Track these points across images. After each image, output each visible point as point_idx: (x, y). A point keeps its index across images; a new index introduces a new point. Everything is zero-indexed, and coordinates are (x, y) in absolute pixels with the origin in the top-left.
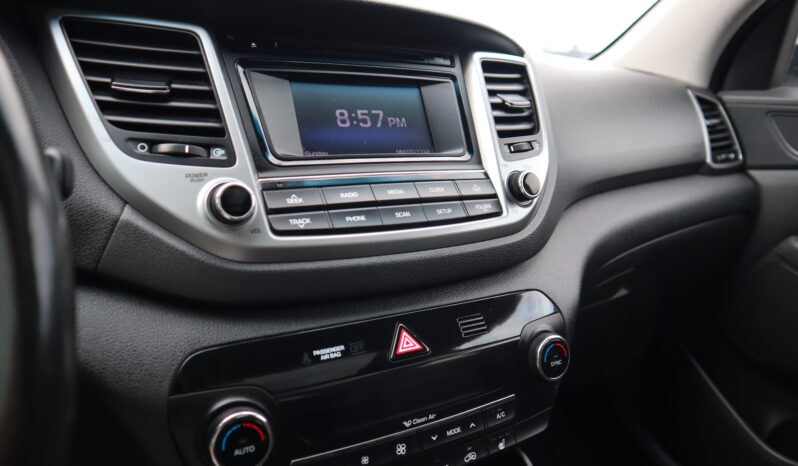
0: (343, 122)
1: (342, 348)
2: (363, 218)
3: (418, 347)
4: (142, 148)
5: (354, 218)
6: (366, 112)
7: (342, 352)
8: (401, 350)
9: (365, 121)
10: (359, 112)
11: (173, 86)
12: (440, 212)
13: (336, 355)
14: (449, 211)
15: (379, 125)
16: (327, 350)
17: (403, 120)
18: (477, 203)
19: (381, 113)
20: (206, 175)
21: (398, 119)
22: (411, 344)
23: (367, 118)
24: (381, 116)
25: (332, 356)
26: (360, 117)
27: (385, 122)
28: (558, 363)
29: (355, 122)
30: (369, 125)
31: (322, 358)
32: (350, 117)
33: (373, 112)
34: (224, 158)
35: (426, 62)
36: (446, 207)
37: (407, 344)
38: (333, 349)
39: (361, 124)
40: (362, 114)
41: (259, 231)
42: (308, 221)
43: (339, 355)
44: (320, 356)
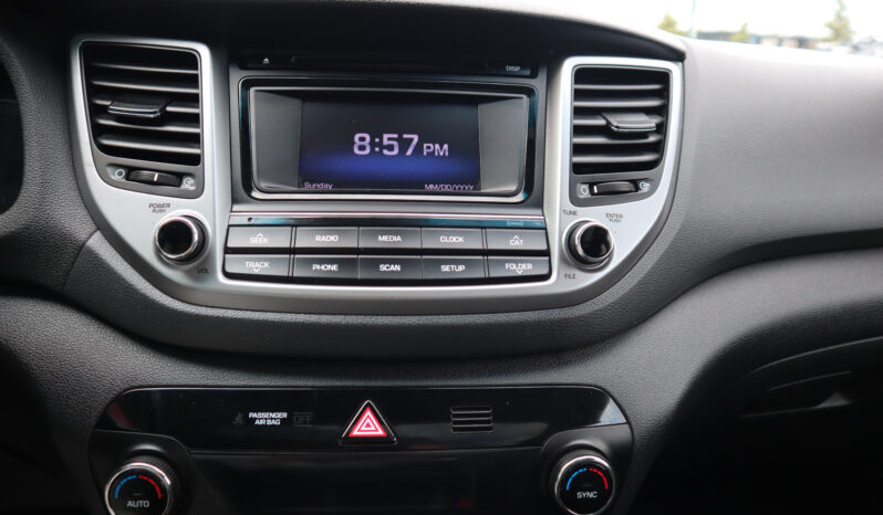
0: (362, 148)
1: (285, 415)
2: (334, 268)
3: (380, 432)
4: (120, 174)
5: (323, 267)
6: (396, 136)
7: (282, 420)
8: (355, 433)
9: (391, 148)
10: (386, 136)
11: (169, 109)
12: (445, 268)
13: (274, 422)
14: (461, 268)
15: (409, 152)
16: (266, 415)
17: (446, 146)
18: (510, 261)
19: (416, 138)
20: (168, 205)
21: (437, 146)
22: (373, 428)
23: (395, 143)
24: (415, 142)
25: (269, 422)
26: (386, 142)
27: (419, 148)
28: (591, 495)
29: (377, 149)
30: (396, 152)
31: (257, 422)
32: (373, 144)
33: (405, 136)
34: (192, 188)
35: (494, 72)
36: (458, 263)
37: (368, 426)
38: (274, 415)
39: (386, 152)
40: (389, 139)
41: (206, 271)
42: (266, 265)
43: (277, 423)
44: (255, 419)
